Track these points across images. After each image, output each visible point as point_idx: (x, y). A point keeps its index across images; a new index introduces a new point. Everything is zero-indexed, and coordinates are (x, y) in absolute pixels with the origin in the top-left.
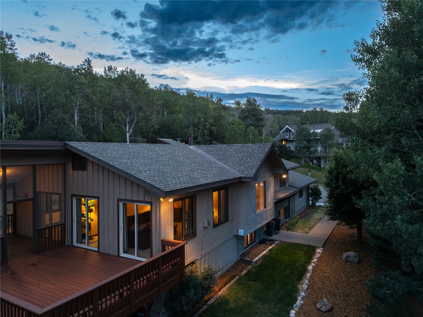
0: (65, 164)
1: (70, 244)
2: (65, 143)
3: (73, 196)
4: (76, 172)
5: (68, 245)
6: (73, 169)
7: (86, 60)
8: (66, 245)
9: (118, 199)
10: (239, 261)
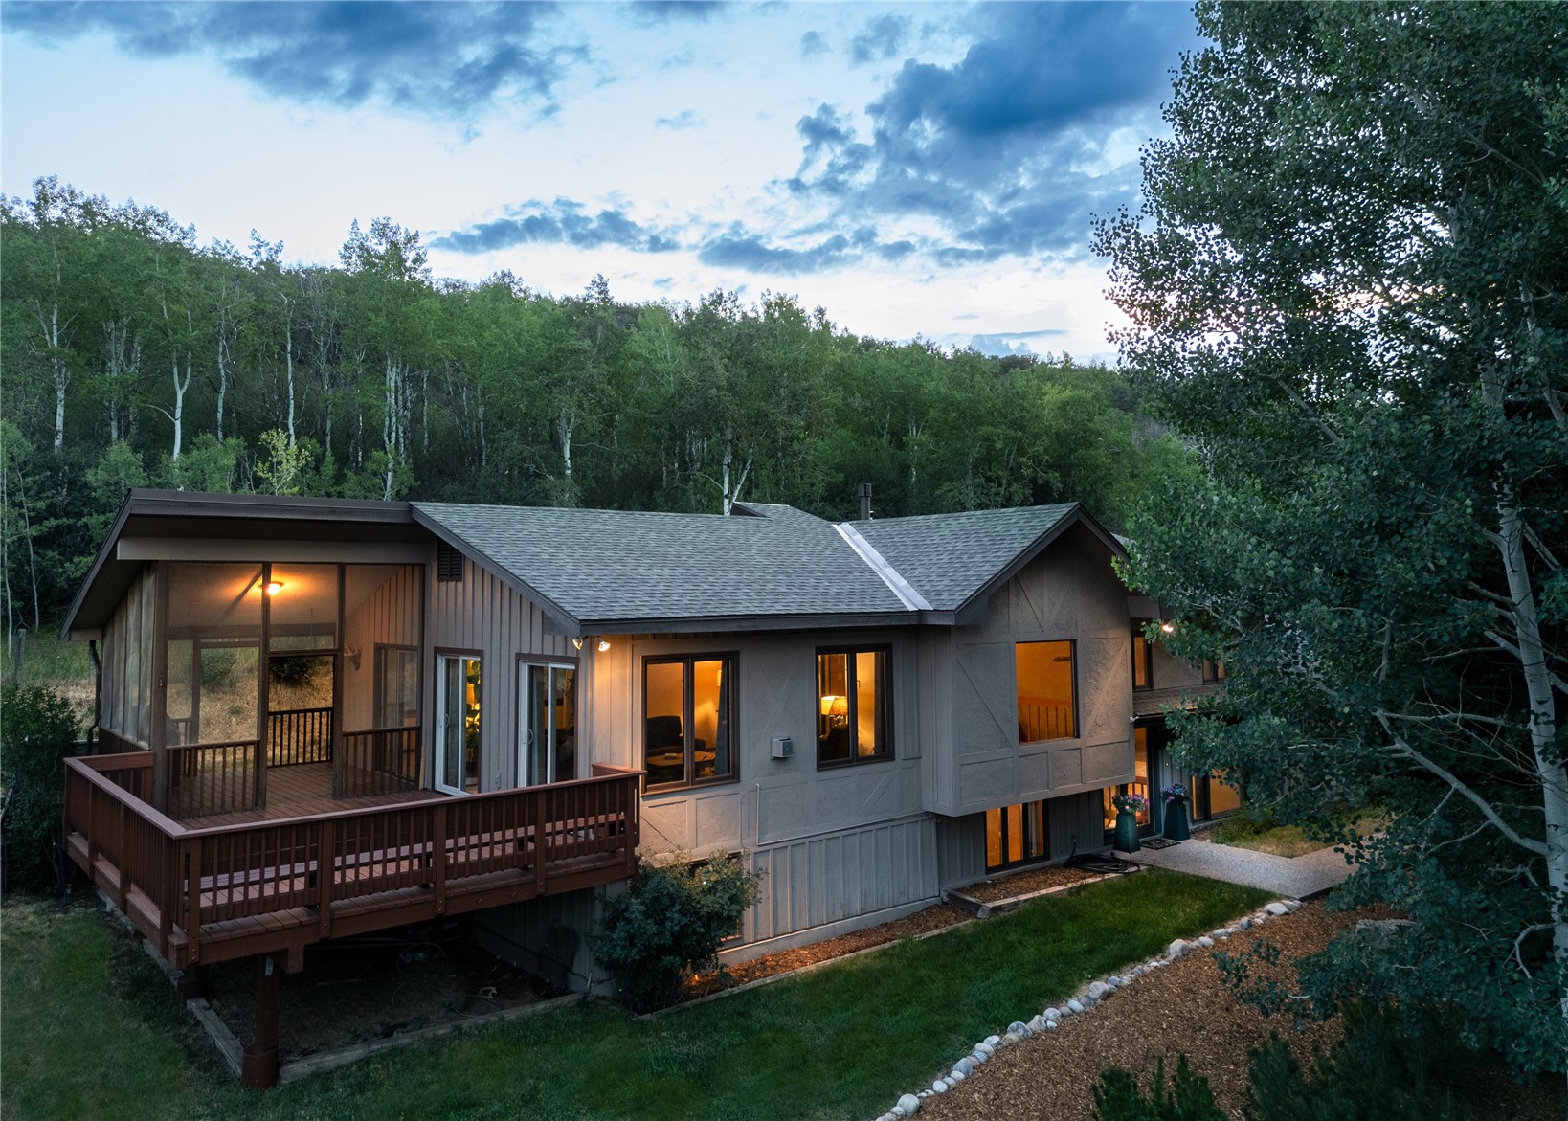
0: (424, 565)
1: (430, 787)
2: (411, 505)
3: (438, 651)
4: (443, 585)
5: (425, 789)
6: (440, 578)
7: (594, 283)
8: (421, 787)
9: (517, 654)
10: (946, 903)
